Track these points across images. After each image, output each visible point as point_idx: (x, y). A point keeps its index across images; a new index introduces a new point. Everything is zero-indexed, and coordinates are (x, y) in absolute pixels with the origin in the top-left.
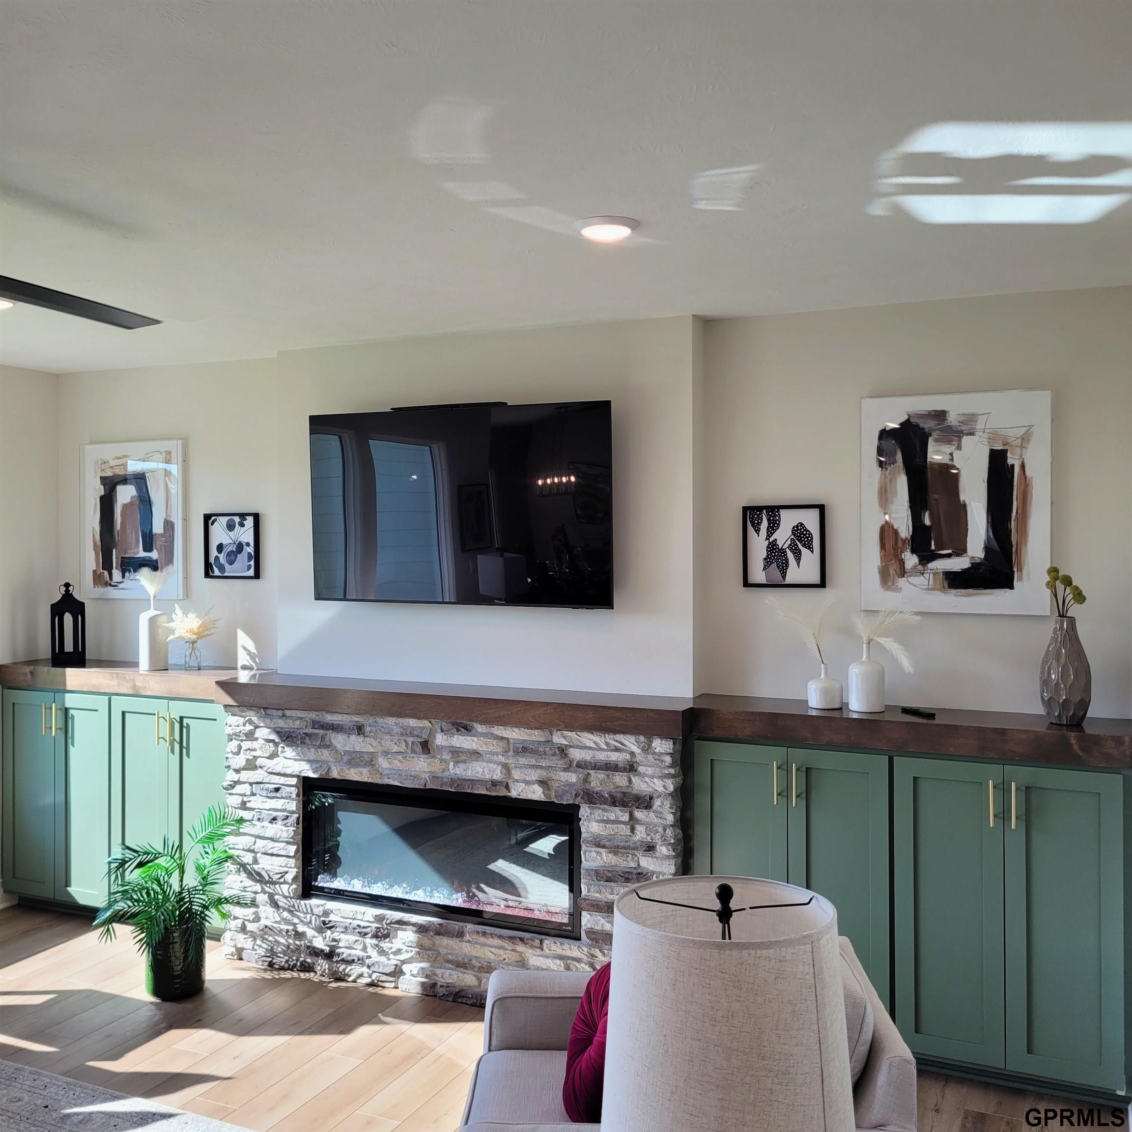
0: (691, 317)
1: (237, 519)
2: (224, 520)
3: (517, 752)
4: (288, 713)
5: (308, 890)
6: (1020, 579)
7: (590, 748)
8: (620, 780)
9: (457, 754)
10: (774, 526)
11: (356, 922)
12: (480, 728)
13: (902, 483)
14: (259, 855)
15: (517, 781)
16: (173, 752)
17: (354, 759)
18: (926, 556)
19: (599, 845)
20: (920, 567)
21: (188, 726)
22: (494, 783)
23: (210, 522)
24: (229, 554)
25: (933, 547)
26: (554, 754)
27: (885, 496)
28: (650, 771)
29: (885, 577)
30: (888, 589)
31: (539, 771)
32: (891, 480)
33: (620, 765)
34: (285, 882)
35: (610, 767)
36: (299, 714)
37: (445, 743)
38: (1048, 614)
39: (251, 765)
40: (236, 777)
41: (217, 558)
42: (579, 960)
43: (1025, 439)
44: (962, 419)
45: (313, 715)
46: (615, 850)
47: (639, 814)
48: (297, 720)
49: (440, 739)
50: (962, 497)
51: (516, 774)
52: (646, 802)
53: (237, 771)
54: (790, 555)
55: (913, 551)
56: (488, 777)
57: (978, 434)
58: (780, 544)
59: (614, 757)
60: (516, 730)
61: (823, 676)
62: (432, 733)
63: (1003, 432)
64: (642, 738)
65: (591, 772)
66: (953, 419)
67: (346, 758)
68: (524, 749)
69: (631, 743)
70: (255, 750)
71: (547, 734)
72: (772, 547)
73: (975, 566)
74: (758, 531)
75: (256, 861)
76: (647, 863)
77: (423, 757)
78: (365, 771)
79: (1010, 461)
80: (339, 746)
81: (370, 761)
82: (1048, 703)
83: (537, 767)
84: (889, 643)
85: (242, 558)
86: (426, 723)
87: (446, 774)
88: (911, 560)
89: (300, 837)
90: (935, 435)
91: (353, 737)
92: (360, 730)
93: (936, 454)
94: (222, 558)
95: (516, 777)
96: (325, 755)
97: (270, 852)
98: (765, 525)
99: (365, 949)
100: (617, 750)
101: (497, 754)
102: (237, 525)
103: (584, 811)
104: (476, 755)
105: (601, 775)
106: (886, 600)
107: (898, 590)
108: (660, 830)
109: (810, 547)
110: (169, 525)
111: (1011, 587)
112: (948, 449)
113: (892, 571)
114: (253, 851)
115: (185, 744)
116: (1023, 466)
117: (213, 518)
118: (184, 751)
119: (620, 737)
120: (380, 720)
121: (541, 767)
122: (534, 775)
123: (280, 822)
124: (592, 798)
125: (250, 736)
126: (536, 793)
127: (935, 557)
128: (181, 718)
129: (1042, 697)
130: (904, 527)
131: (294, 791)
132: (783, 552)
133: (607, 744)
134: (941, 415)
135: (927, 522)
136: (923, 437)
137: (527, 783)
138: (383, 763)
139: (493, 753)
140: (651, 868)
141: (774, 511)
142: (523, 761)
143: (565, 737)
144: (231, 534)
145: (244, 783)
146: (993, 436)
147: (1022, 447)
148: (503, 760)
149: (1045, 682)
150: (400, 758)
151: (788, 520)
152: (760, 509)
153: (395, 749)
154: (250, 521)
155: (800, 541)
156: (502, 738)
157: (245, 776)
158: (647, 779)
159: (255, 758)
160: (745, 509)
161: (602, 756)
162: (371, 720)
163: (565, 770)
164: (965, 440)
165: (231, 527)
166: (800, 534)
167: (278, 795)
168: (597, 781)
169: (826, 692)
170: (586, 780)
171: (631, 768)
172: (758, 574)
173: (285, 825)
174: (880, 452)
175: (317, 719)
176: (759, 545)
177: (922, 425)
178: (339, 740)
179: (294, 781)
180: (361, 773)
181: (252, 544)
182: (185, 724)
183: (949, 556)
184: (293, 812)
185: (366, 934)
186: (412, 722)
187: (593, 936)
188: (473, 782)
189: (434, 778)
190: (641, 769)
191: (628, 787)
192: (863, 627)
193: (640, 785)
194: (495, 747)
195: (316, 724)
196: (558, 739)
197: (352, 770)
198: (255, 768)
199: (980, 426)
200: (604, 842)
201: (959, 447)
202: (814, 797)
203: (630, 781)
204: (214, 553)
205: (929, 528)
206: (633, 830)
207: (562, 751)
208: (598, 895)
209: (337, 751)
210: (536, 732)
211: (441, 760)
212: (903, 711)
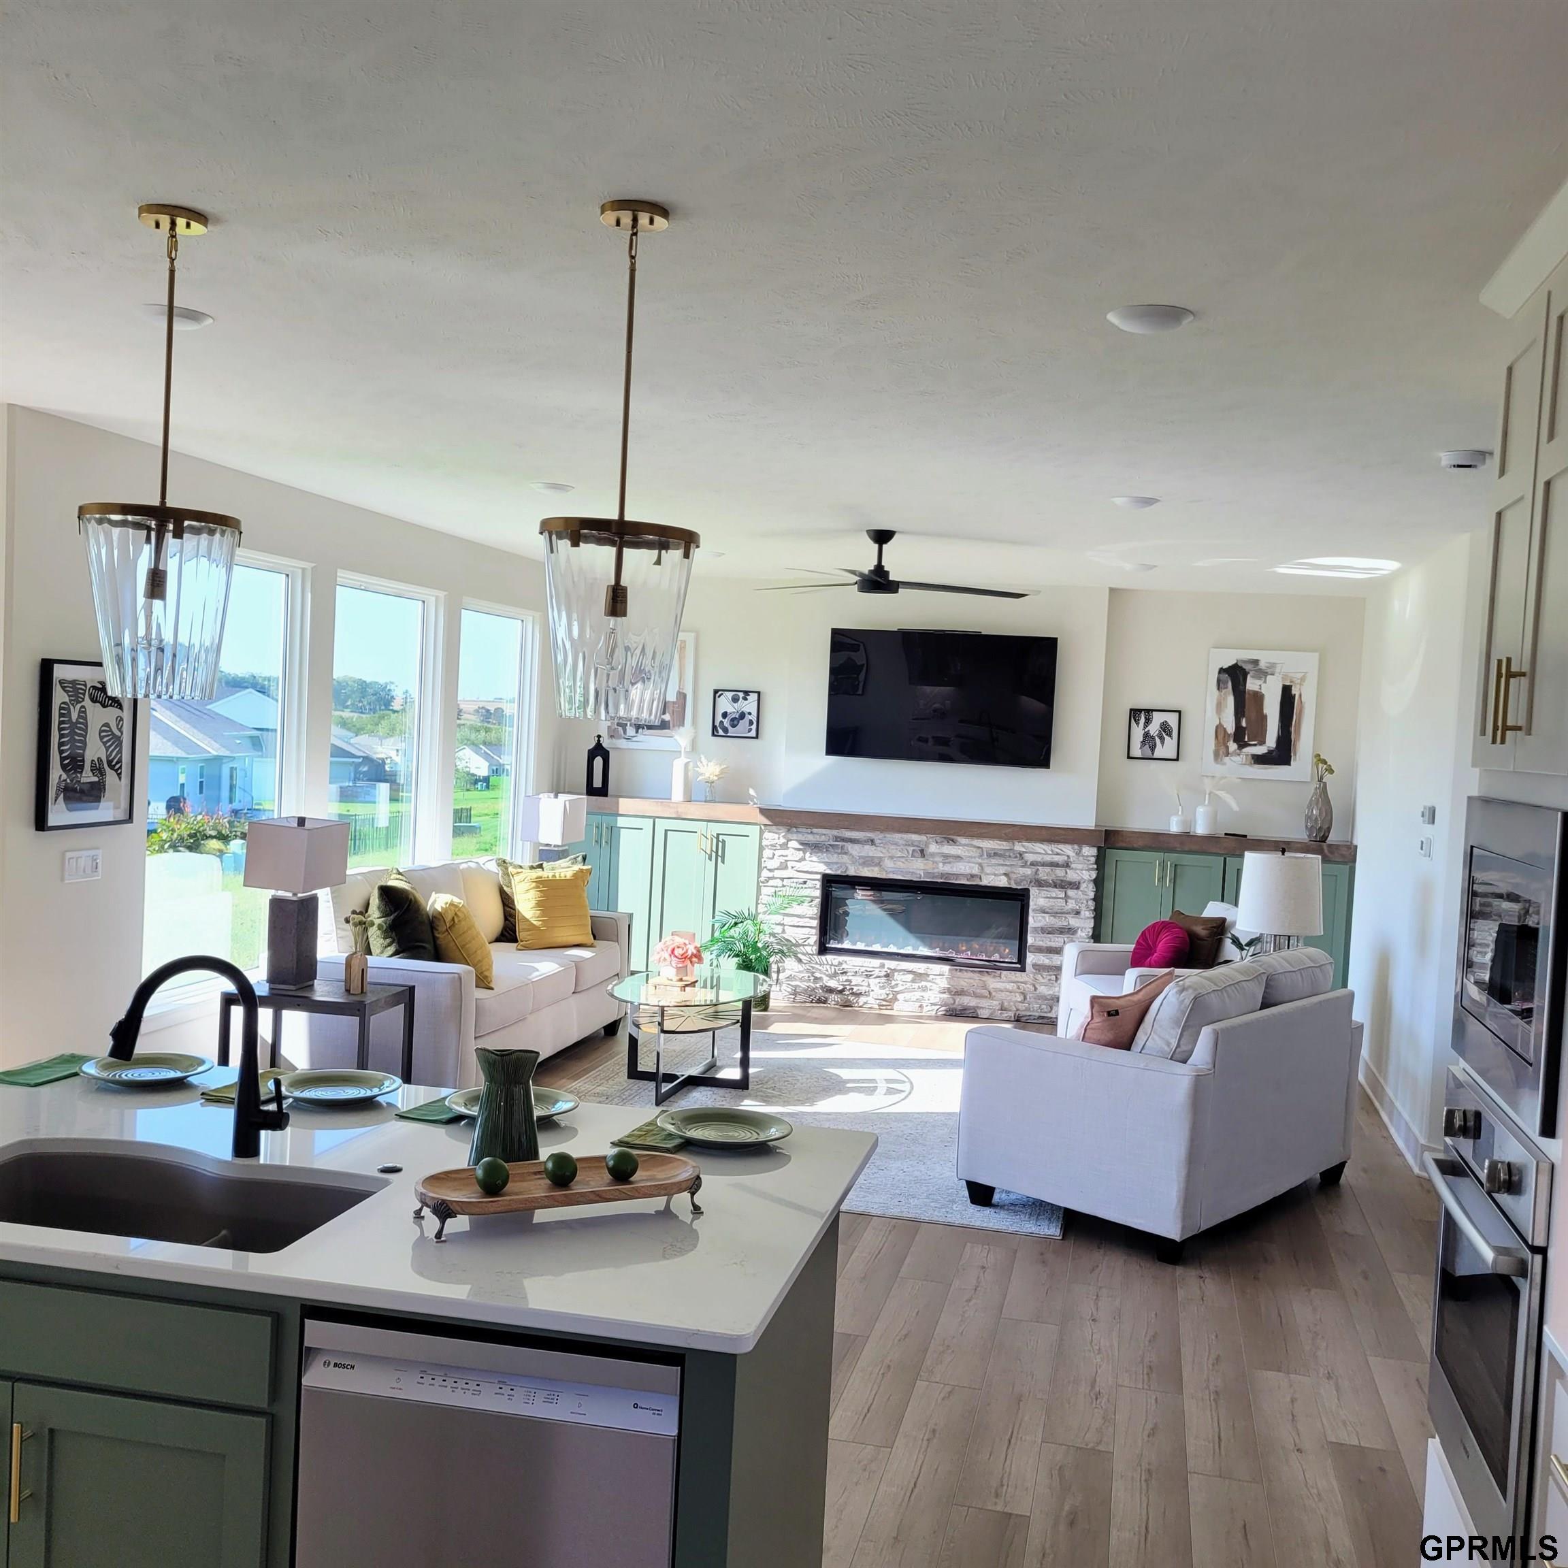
0: (1108, 591)
1: (741, 695)
2: (730, 695)
3: (989, 856)
4: (815, 830)
5: (823, 950)
6: (1295, 760)
7: (1040, 853)
8: (1060, 872)
9: (946, 857)
10: (1148, 722)
11: (863, 969)
12: (963, 840)
13: (1231, 700)
14: (786, 927)
15: (988, 874)
16: (710, 859)
17: (868, 861)
18: (1242, 745)
19: (1044, 912)
20: (1238, 751)
21: (724, 842)
22: (972, 876)
23: (717, 695)
24: (733, 720)
25: (1246, 740)
26: (1016, 857)
27: (1219, 707)
28: (1080, 866)
29: (1217, 755)
30: (1217, 763)
31: (1006, 868)
32: (1224, 699)
33: (1060, 863)
34: (809, 945)
35: (1056, 865)
36: (824, 831)
37: (937, 851)
38: (1309, 780)
39: (784, 866)
40: (770, 875)
41: (721, 722)
42: (1025, 983)
43: (1303, 679)
44: (1268, 665)
45: (835, 832)
46: (1055, 914)
47: (1071, 893)
48: (823, 835)
49: (933, 848)
50: (1265, 712)
51: (988, 870)
52: (1076, 886)
53: (770, 870)
54: (1157, 740)
55: (1235, 741)
56: (968, 871)
57: (1277, 674)
58: (1152, 733)
59: (1056, 859)
60: (991, 842)
61: (1180, 813)
62: (927, 844)
63: (1291, 675)
64: (1076, 847)
65: (1040, 868)
66: (1262, 665)
67: (861, 861)
68: (995, 854)
69: (1068, 850)
70: (787, 856)
71: (1011, 845)
72: (1146, 735)
73: (1270, 752)
74: (1138, 724)
75: (784, 931)
76: (1073, 922)
77: (920, 860)
78: (876, 869)
79: (1293, 692)
80: (854, 853)
81: (878, 863)
82: (1310, 830)
83: (1002, 865)
84: (1222, 794)
85: (743, 724)
86: (923, 838)
87: (936, 871)
88: (1233, 746)
89: (819, 914)
90: (1252, 673)
91: (867, 847)
92: (872, 842)
93: (1252, 684)
94: (726, 722)
95: (988, 872)
96: (845, 859)
97: (798, 924)
98: (1142, 720)
99: (869, 985)
100: (1058, 854)
101: (975, 857)
102: (741, 699)
103: (1034, 892)
104: (958, 858)
105: (1048, 869)
106: (1218, 770)
107: (1225, 764)
108: (1085, 902)
109: (1170, 736)
110: (682, 696)
111: (1289, 764)
112: (1259, 682)
113: (1221, 753)
114: (783, 925)
115: (720, 853)
116: (1300, 696)
117: (720, 693)
118: (719, 859)
119: (1061, 846)
120: (888, 836)
121: (1006, 865)
122: (1002, 870)
123: (806, 904)
124: (1040, 884)
125: (784, 846)
126: (1002, 882)
127: (1246, 745)
128: (718, 835)
129: (1306, 826)
130: (1230, 727)
131: (818, 884)
132: (1153, 738)
133: (1052, 851)
134: (1256, 662)
135: (1244, 724)
136: (1245, 674)
137: (995, 875)
138: (888, 864)
139: (971, 857)
140: (1077, 925)
141: (1149, 712)
142: (994, 861)
143: (1023, 846)
144: (735, 705)
145: (776, 878)
146: (1285, 677)
147: (1301, 684)
148: (980, 861)
149: (1308, 818)
150: (903, 860)
151: (1158, 718)
152: (1140, 711)
153: (900, 854)
154: (753, 697)
155: (1165, 732)
156: (979, 847)
157: (778, 874)
158: (1078, 871)
159: (786, 861)
160: (1131, 710)
161: (1048, 858)
162: (881, 836)
163: (1022, 867)
164: (1269, 677)
165: (735, 700)
166: (1165, 728)
167: (804, 886)
168: (1044, 873)
169: (1184, 823)
170: (1036, 873)
171: (1067, 865)
172: (1136, 751)
173: (811, 906)
174: (1219, 681)
175: (838, 835)
176: (1138, 732)
177: (1244, 667)
178: (854, 849)
179: (819, 877)
180: (873, 870)
181: (754, 713)
182: (720, 839)
183: (1255, 745)
184: (817, 898)
185: (871, 975)
186: (915, 837)
187: (1037, 967)
188: (958, 876)
189: (927, 873)
190: (1073, 866)
191: (1064, 877)
192: (1208, 785)
193: (1072, 876)
194: (975, 853)
195: (837, 838)
196: (1019, 847)
197: (866, 869)
198: (786, 868)
199: (1278, 670)
200: (1047, 910)
201: (1265, 682)
202: (1178, 881)
203: (1066, 873)
204: (719, 718)
205: (1245, 728)
206: (1066, 902)
207: (1021, 855)
208: (1041, 943)
209: (853, 857)
210: (1004, 843)
211: (933, 862)
212: (1226, 834)
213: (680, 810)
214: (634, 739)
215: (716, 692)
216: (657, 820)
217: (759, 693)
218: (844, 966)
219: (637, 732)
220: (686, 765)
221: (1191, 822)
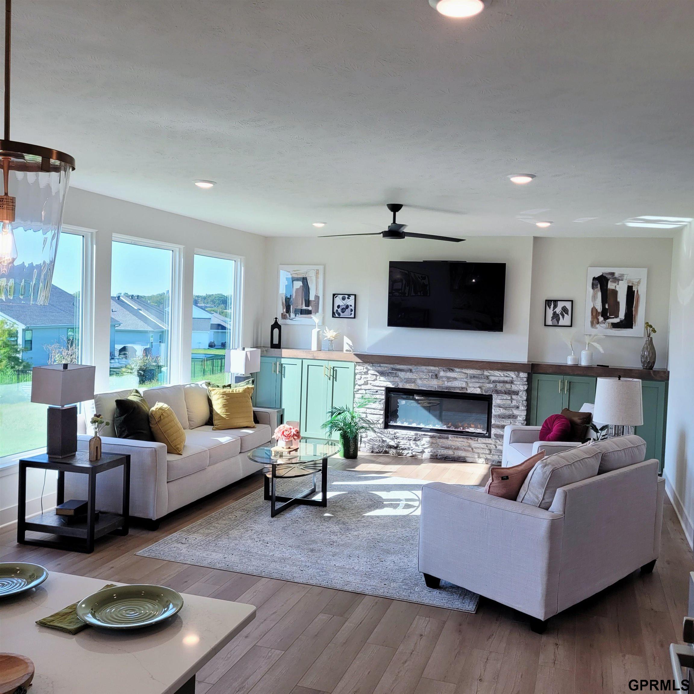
0: (532, 238)
1: (347, 296)
2: (341, 296)
3: (471, 378)
4: (382, 365)
5: (387, 426)
6: (635, 326)
7: (497, 376)
8: (508, 386)
9: (449, 379)
10: (555, 306)
11: (407, 436)
12: (457, 370)
13: (599, 294)
14: (368, 415)
15: (470, 387)
16: (330, 379)
17: (408, 381)
18: (606, 318)
19: (500, 407)
20: (604, 321)
21: (336, 370)
22: (462, 388)
23: (335, 297)
24: (342, 309)
25: (608, 315)
26: (485, 378)
27: (594, 297)
28: (519, 383)
29: (592, 323)
30: (593, 328)
31: (480, 384)
32: (596, 293)
33: (508, 381)
34: (379, 424)
35: (506, 382)
36: (386, 365)
37: (444, 375)
38: (643, 336)
39: (366, 383)
40: (359, 388)
41: (337, 310)
42: (491, 444)
43: (639, 283)
44: (620, 275)
45: (392, 366)
46: (505, 408)
47: (514, 397)
48: (386, 367)
49: (442, 374)
50: (618, 300)
51: (470, 385)
52: (516, 393)
53: (359, 385)
54: (561, 316)
55: (602, 316)
56: (460, 386)
57: (624, 280)
58: (557, 312)
59: (506, 379)
60: (472, 370)
61: (572, 354)
62: (439, 372)
63: (632, 280)
64: (516, 373)
65: (498, 384)
66: (616, 275)
67: (405, 380)
68: (473, 377)
69: (512, 374)
70: (368, 378)
71: (482, 372)
72: (555, 313)
73: (621, 321)
74: (550, 308)
75: (367, 417)
76: (516, 412)
77: (435, 380)
78: (413, 385)
79: (634, 289)
80: (402, 376)
81: (414, 381)
82: (643, 363)
83: (478, 382)
84: (595, 344)
85: (348, 311)
86: (437, 368)
87: (444, 385)
88: (601, 319)
89: (384, 408)
90: (611, 280)
91: (408, 373)
92: (411, 371)
93: (611, 286)
94: (339, 310)
95: (470, 386)
96: (397, 379)
97: (373, 413)
98: (552, 306)
99: (410, 445)
100: (507, 376)
101: (464, 378)
102: (346, 298)
103: (494, 396)
104: (455, 379)
105: (502, 385)
106: (594, 331)
107: (597, 328)
108: (521, 402)
109: (567, 314)
110: (317, 297)
111: (632, 328)
112: (614, 284)
113: (594, 322)
114: (366, 413)
115: (334, 377)
116: (638, 291)
117: (336, 295)
118: (334, 379)
119: (509, 373)
120: (419, 367)
121: (480, 382)
122: (478, 385)
123: (378, 403)
124: (498, 392)
125: (366, 373)
126: (478, 391)
127: (608, 318)
128: (334, 367)
129: (641, 361)
130: (599, 308)
131: (384, 392)
132: (558, 315)
133: (504, 375)
134: (613, 274)
135: (607, 307)
136: (607, 280)
137: (474, 387)
138: (419, 382)
139: (462, 378)
140: (517, 414)
141: (556, 302)
142: (473, 380)
143: (489, 373)
144: (344, 301)
145: (362, 389)
146: (629, 281)
147: (638, 285)
148: (466, 380)
149: (642, 356)
150: (427, 380)
151: (560, 305)
152: (551, 301)
153: (425, 377)
154: (352, 297)
155: (564, 312)
156: (465, 373)
157: (363, 387)
158: (517, 386)
159: (367, 380)
160: (546, 301)
161: (502, 379)
162: (415, 367)
163: (488, 383)
164: (620, 282)
165: (344, 299)
166: (565, 310)
167: (377, 393)
168: (499, 387)
169: (574, 359)
170: (496, 386)
171: (512, 382)
172: (549, 322)
173: (380, 404)
174: (593, 284)
175: (393, 367)
176: (550, 312)
177: (607, 277)
178: (402, 375)
179: (384, 389)
180: (411, 385)
181: (353, 305)
182: (335, 370)
183: (613, 318)
184: (383, 399)
185: (411, 440)
186: (432, 368)
187: (496, 436)
188: (454, 388)
189: (439, 387)
190: (515, 383)
191: (510, 388)
192: (587, 340)
193: (514, 388)
194: (463, 376)
195: (393, 369)
196: (486, 373)
197: (407, 384)
198: (367, 384)
199: (625, 278)
200: (501, 406)
201: (618, 284)
202: (571, 391)
203: (511, 386)
204: (336, 308)
205: (607, 309)
206: (512, 402)
207: (487, 377)
208: (499, 423)
209: (401, 378)
210: (479, 371)
211: (442, 381)
212: (598, 365)
213: (315, 355)
214: (294, 319)
215: (334, 295)
216: (303, 360)
217: (355, 295)
218: (397, 435)
219: (296, 316)
220: (318, 332)
221: (579, 359)
